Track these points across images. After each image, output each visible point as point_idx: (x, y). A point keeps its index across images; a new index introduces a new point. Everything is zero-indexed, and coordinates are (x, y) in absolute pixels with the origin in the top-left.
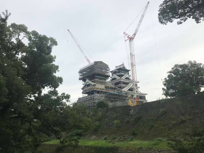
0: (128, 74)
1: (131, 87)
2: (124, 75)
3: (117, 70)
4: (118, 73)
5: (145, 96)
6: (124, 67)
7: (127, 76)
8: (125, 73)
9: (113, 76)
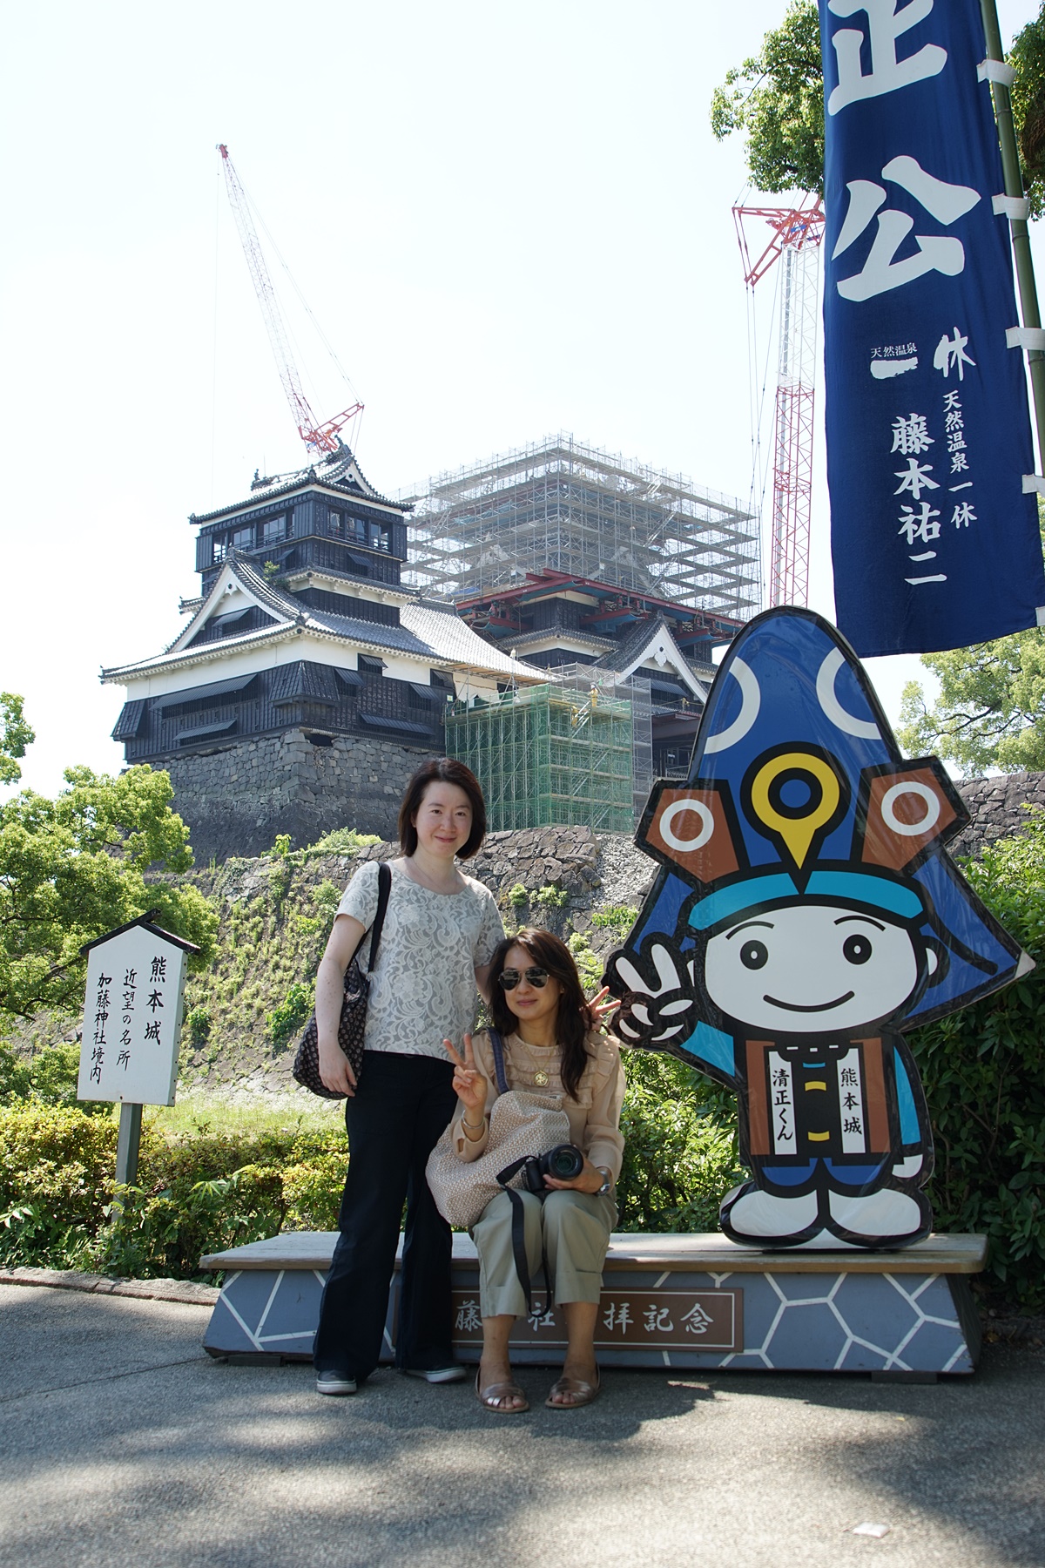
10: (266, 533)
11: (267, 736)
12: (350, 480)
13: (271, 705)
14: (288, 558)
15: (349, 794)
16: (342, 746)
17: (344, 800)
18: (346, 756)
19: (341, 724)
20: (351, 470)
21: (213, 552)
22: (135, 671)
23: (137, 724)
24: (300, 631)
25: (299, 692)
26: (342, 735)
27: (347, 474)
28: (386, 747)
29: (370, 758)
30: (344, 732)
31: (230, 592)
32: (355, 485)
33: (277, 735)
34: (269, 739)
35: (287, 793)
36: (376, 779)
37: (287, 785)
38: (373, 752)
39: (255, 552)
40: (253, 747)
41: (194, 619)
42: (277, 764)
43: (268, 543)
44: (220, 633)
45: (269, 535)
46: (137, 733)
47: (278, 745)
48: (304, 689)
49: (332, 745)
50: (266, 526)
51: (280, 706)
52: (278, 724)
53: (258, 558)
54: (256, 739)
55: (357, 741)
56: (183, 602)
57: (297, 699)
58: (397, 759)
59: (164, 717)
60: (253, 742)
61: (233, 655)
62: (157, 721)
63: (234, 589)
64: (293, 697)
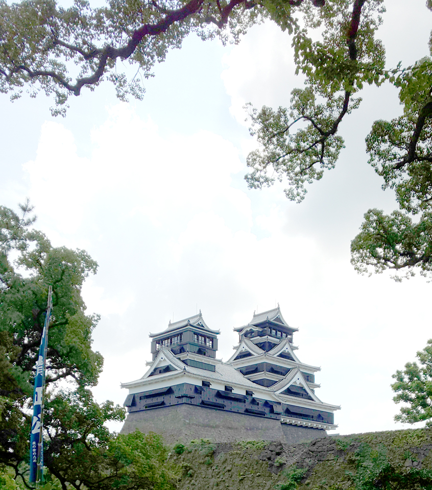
0: (291, 341)
1: (295, 382)
2: (275, 345)
3: (256, 325)
4: (261, 336)
6: (278, 319)
7: (286, 349)
8: (281, 338)
9: (243, 344)
13: (175, 397)
14: (180, 349)
19: (197, 403)
20: (201, 321)
21: (156, 347)
22: (132, 384)
24: (185, 373)
30: (197, 406)
32: (202, 326)
39: (170, 347)
41: (150, 368)
44: (158, 373)
45: (174, 342)
46: (131, 404)
48: (185, 392)
50: (173, 339)
51: (178, 398)
52: (177, 403)
54: (170, 407)
56: (147, 363)
58: (213, 414)
59: (140, 399)
61: (163, 380)
62: (137, 400)
63: (163, 359)
64: (182, 394)
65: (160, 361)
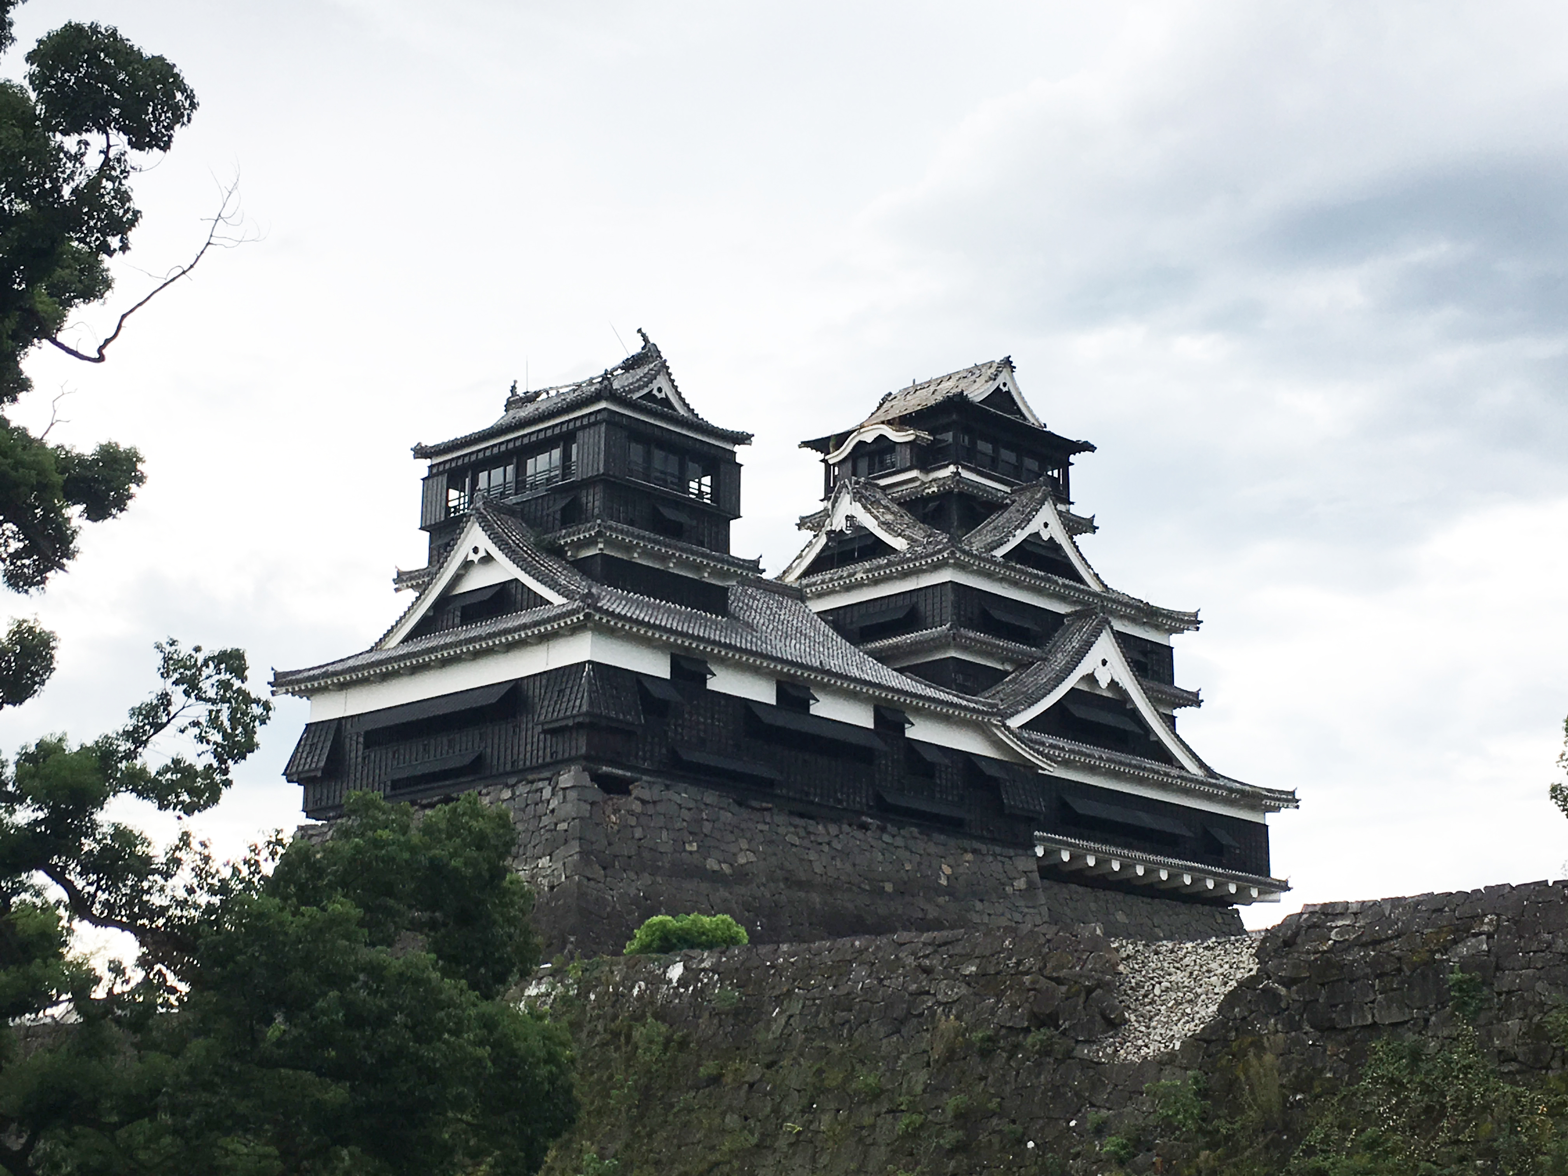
0: (1062, 492)
1: (1091, 678)
2: (995, 506)
3: (902, 422)
4: (926, 469)
5: (1270, 819)
6: (1002, 398)
7: (1045, 523)
8: (1016, 481)
9: (844, 504)
10: (530, 471)
11: (530, 777)
12: (659, 396)
13: (539, 729)
14: (563, 509)
15: (655, 871)
16: (646, 795)
17: (647, 879)
18: (650, 809)
19: (645, 760)
20: (661, 381)
21: (447, 501)
22: (326, 675)
23: (324, 757)
24: (586, 617)
25: (584, 708)
26: (644, 778)
27: (654, 386)
28: (710, 797)
29: (685, 814)
30: (645, 772)
31: (475, 558)
32: (666, 402)
33: (547, 774)
34: (532, 782)
35: (560, 865)
36: (694, 847)
37: (560, 852)
38: (692, 805)
39: (513, 499)
40: (507, 794)
41: (418, 599)
42: (545, 821)
43: (534, 486)
44: (457, 620)
45: (535, 475)
46: (325, 770)
47: (547, 793)
48: (591, 703)
49: (628, 793)
50: (530, 462)
51: (553, 732)
52: (548, 759)
53: (518, 509)
54: (512, 781)
55: (667, 787)
56: (400, 574)
57: (580, 719)
58: (727, 816)
59: (367, 746)
60: (507, 786)
61: (479, 651)
62: (355, 750)
63: (482, 553)
64: (574, 717)
65: (467, 565)
